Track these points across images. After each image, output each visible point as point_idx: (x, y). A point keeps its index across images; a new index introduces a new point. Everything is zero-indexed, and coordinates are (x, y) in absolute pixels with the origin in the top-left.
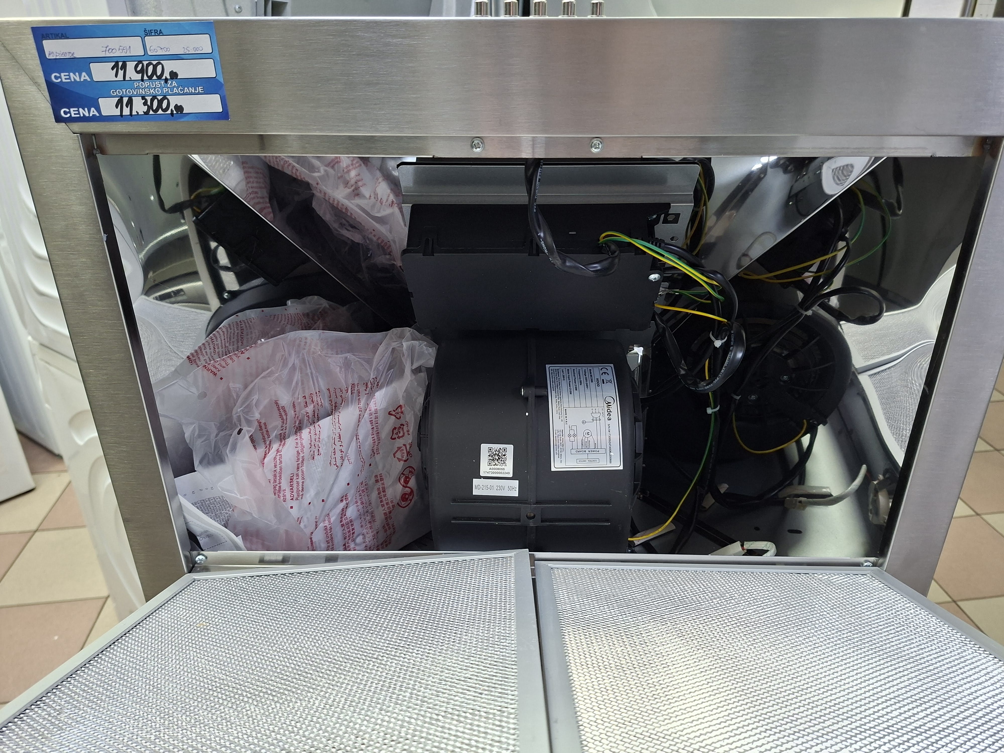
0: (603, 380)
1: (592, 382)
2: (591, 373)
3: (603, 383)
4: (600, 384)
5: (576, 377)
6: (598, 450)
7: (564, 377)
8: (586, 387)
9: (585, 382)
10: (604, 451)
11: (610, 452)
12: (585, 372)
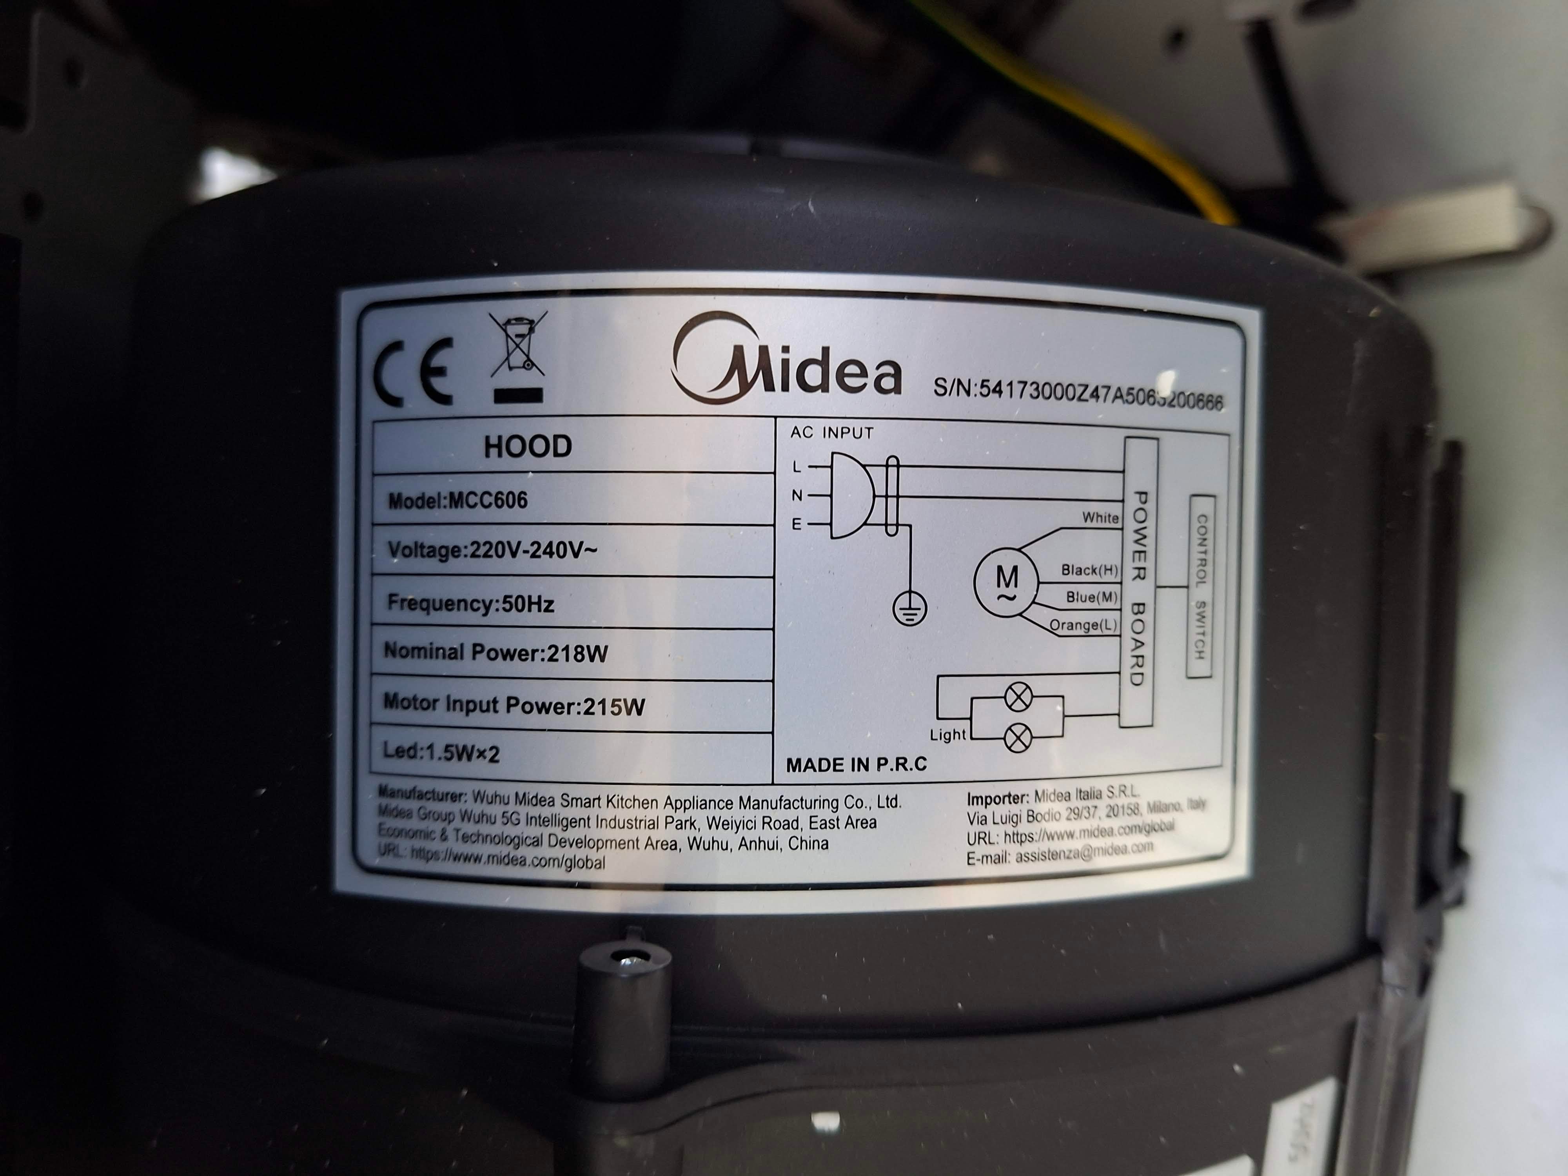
0: (503, 396)
1: (521, 500)
2: (428, 502)
3: (534, 395)
4: (549, 429)
5: (469, 638)
6: (1133, 502)
7: (465, 753)
8: (569, 564)
9: (523, 563)
10: (1141, 451)
11: (1150, 396)
12: (418, 550)
